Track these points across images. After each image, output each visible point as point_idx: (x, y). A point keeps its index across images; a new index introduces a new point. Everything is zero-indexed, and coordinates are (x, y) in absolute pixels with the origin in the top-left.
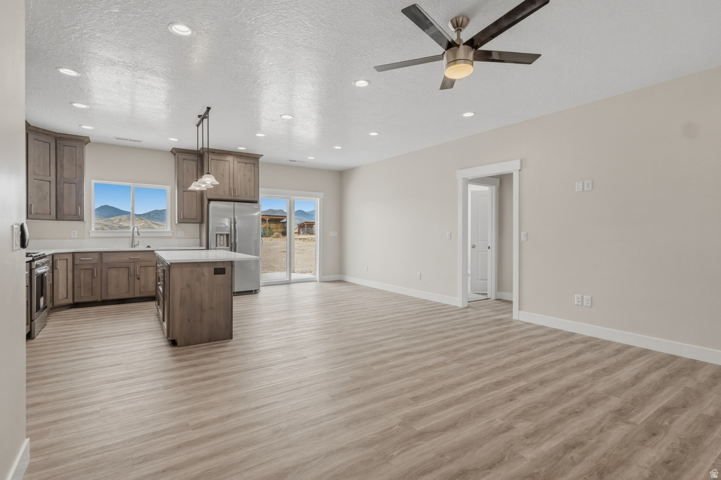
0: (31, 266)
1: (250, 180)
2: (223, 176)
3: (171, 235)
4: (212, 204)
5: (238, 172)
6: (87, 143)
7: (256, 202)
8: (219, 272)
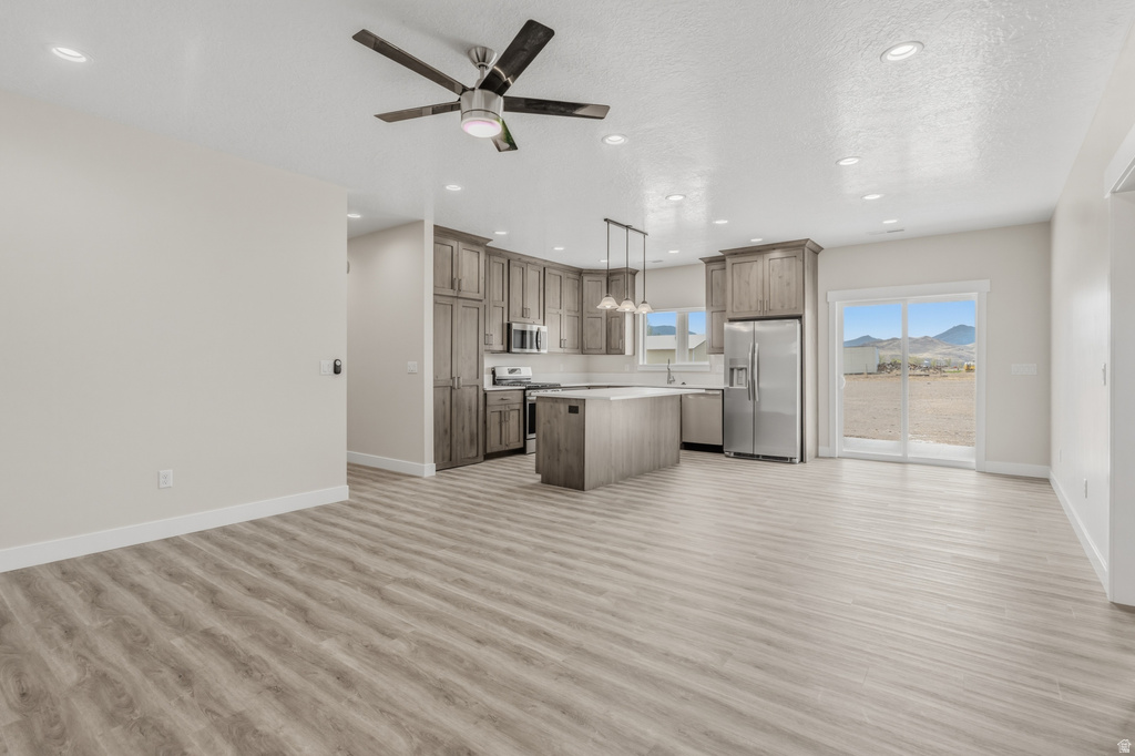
0: (524, 394)
1: (788, 284)
2: (748, 283)
3: (708, 370)
4: (727, 326)
5: (770, 274)
6: (634, 273)
7: (800, 318)
8: (573, 410)
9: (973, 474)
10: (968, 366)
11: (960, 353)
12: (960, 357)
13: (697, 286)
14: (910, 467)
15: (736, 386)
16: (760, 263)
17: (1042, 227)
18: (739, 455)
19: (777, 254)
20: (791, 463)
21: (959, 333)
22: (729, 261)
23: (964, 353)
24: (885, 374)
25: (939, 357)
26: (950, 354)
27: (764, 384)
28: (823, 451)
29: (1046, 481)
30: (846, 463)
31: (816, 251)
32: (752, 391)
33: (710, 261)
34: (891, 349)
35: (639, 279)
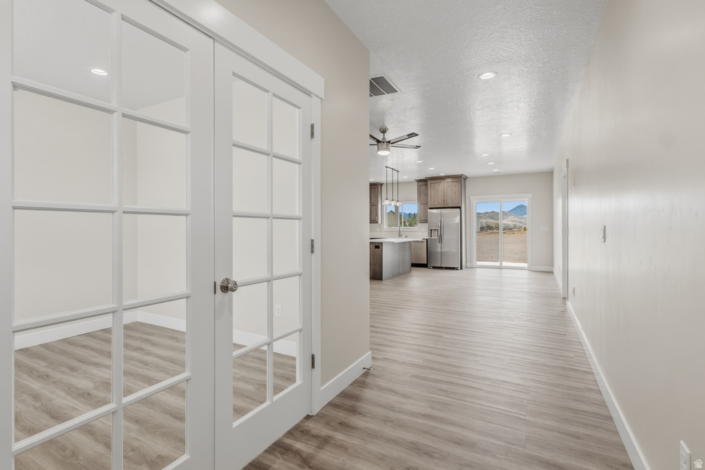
1: (455, 193)
2: (438, 192)
4: (429, 210)
5: (446, 188)
6: (382, 185)
7: (460, 208)
8: (377, 247)
9: (527, 271)
10: (525, 228)
11: (520, 220)
12: (521, 222)
13: (413, 192)
14: (503, 270)
15: (433, 237)
16: (443, 184)
17: (550, 174)
18: (435, 268)
19: (449, 180)
20: (457, 269)
21: (520, 209)
22: (429, 182)
23: (523, 221)
24: (484, 232)
25: (510, 223)
26: (515, 221)
27: (445, 237)
28: (469, 265)
29: (552, 272)
30: (478, 269)
31: (466, 178)
32: (441, 240)
33: (419, 181)
34: (486, 218)
35: (384, 187)
